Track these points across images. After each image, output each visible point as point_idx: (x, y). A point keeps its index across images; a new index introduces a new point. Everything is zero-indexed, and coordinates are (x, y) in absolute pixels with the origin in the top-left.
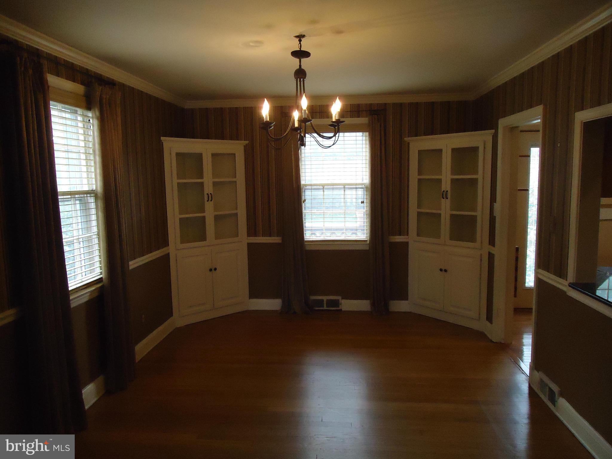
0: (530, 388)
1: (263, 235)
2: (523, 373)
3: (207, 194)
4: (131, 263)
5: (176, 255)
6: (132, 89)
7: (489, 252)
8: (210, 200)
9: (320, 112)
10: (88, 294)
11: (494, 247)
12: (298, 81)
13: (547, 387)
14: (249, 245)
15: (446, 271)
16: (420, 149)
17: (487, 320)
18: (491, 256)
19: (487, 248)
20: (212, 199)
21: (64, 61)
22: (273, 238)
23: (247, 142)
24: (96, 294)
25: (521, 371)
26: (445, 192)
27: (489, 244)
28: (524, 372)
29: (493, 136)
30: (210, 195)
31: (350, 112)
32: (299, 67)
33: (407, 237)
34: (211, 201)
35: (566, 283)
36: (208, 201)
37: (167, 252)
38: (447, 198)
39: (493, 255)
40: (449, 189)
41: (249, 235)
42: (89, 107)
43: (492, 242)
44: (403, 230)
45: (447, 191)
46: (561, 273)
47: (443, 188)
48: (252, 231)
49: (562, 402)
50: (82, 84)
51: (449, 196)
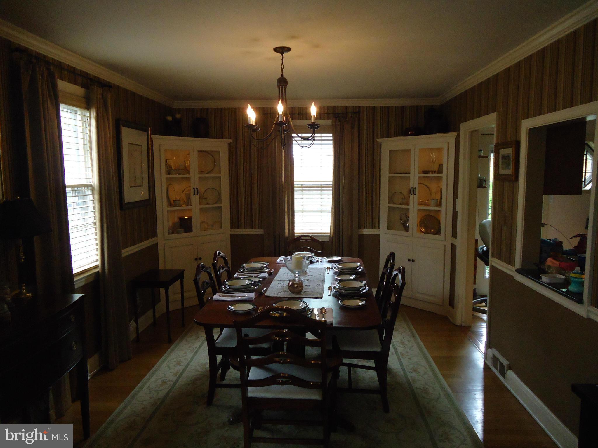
0: (485, 364)
1: (246, 228)
2: (480, 352)
3: (194, 188)
4: (123, 251)
5: (164, 245)
6: (126, 91)
7: (452, 244)
8: (196, 193)
9: (299, 114)
10: (84, 279)
11: (456, 239)
12: (280, 88)
13: (499, 362)
14: (232, 236)
15: (413, 261)
16: (391, 150)
17: (449, 306)
18: (453, 247)
19: (450, 240)
20: (198, 193)
21: (67, 66)
22: (255, 230)
23: (231, 140)
24: (91, 280)
25: (477, 349)
26: (413, 188)
27: (452, 237)
28: (480, 350)
29: (456, 138)
30: (196, 189)
31: (327, 114)
32: (281, 76)
33: (378, 230)
34: (197, 195)
35: (514, 269)
36: (194, 195)
37: (155, 242)
38: (415, 195)
39: (455, 246)
40: (416, 186)
41: (232, 227)
42: (88, 107)
43: (454, 235)
44: (374, 223)
45: (415, 188)
46: (510, 261)
47: (412, 185)
48: (235, 223)
49: (511, 374)
50: (83, 86)
51: (417, 193)
